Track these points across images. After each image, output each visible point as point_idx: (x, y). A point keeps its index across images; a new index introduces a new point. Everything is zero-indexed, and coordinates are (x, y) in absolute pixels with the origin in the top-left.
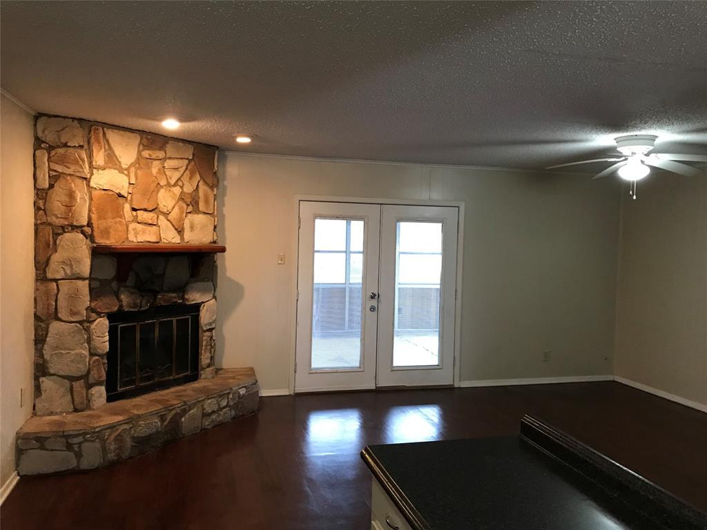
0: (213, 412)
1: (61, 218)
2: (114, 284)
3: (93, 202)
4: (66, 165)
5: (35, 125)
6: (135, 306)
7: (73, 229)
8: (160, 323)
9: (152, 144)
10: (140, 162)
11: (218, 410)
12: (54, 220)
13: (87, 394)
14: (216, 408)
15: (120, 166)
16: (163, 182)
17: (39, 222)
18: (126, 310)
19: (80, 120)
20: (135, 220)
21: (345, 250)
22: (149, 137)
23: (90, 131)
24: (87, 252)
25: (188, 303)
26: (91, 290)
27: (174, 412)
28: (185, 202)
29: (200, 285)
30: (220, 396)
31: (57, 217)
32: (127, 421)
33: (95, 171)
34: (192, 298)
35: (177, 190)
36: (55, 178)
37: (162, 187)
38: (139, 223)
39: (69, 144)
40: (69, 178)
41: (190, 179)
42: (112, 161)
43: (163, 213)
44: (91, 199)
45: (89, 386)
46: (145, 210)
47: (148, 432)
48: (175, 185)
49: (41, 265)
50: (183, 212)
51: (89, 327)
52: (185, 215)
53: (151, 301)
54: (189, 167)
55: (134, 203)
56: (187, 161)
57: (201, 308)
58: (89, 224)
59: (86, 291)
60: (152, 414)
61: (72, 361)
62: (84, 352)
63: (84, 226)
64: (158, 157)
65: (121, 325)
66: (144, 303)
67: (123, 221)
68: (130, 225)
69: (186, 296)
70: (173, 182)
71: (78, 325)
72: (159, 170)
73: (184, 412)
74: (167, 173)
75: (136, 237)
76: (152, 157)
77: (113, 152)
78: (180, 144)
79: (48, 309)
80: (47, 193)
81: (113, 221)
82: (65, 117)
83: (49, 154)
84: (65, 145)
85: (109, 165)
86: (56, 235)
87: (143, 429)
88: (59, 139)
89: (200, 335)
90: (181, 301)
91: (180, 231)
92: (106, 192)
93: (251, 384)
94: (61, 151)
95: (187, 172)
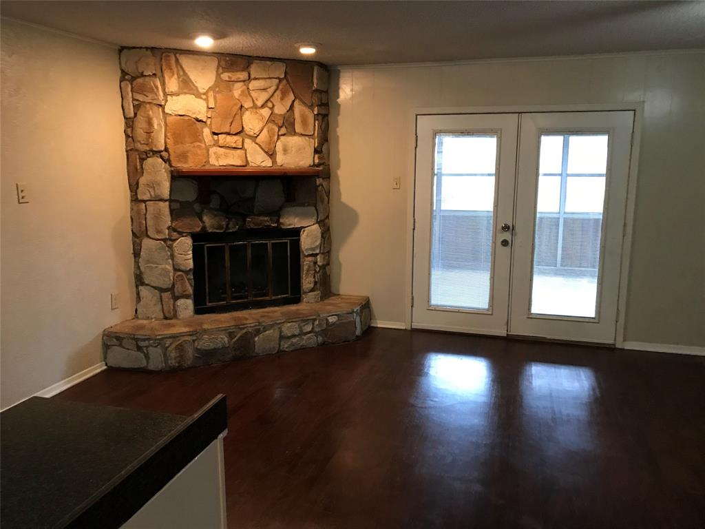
0: (294, 336)
1: (144, 144)
2: (197, 207)
3: (168, 128)
4: (145, 93)
5: (120, 59)
6: (220, 227)
7: (153, 154)
8: (253, 245)
9: (232, 65)
10: (219, 86)
11: (299, 335)
12: (139, 146)
13: (174, 305)
14: (297, 332)
15: (198, 91)
16: (248, 104)
17: (128, 148)
18: (210, 231)
19: (153, 49)
20: (216, 144)
21: (560, 173)
22: (228, 59)
23: (161, 59)
24: (166, 175)
25: (283, 227)
26: (172, 211)
27: (245, 331)
28: (276, 124)
29: (299, 209)
30: (304, 321)
31: (141, 144)
32: (191, 333)
33: (169, 97)
34: (288, 223)
35: (266, 112)
36: (137, 107)
37: (247, 109)
38: (220, 147)
39: (145, 74)
40: (148, 106)
41: (282, 99)
42: (187, 86)
43: (250, 137)
44: (166, 125)
45: (176, 298)
46: (228, 134)
47: (212, 346)
48: (263, 106)
49: (134, 187)
50: (274, 135)
51: (172, 245)
52: (276, 137)
53: (240, 223)
54: (280, 87)
55: (213, 127)
56: (277, 81)
57: (301, 233)
58: (166, 150)
59: (167, 211)
60: (219, 330)
61: (160, 275)
62: (168, 267)
63: (162, 151)
64: (239, 78)
65: (208, 245)
66: (231, 225)
67: (203, 145)
68: (211, 150)
69: (281, 221)
70: (259, 103)
71: (162, 242)
72: (242, 92)
73: (258, 332)
74: (253, 94)
75: (218, 160)
76: (232, 80)
77: (189, 77)
78: (268, 63)
79: (140, 227)
80: (133, 121)
81: (192, 145)
82: (141, 48)
83: (132, 84)
84: (142, 75)
85: (185, 91)
86: (142, 160)
87: (206, 343)
88: (137, 68)
89: (301, 260)
90: (276, 225)
91: (272, 155)
92: (182, 117)
93: (345, 312)
94: (140, 80)
95: (278, 92)
